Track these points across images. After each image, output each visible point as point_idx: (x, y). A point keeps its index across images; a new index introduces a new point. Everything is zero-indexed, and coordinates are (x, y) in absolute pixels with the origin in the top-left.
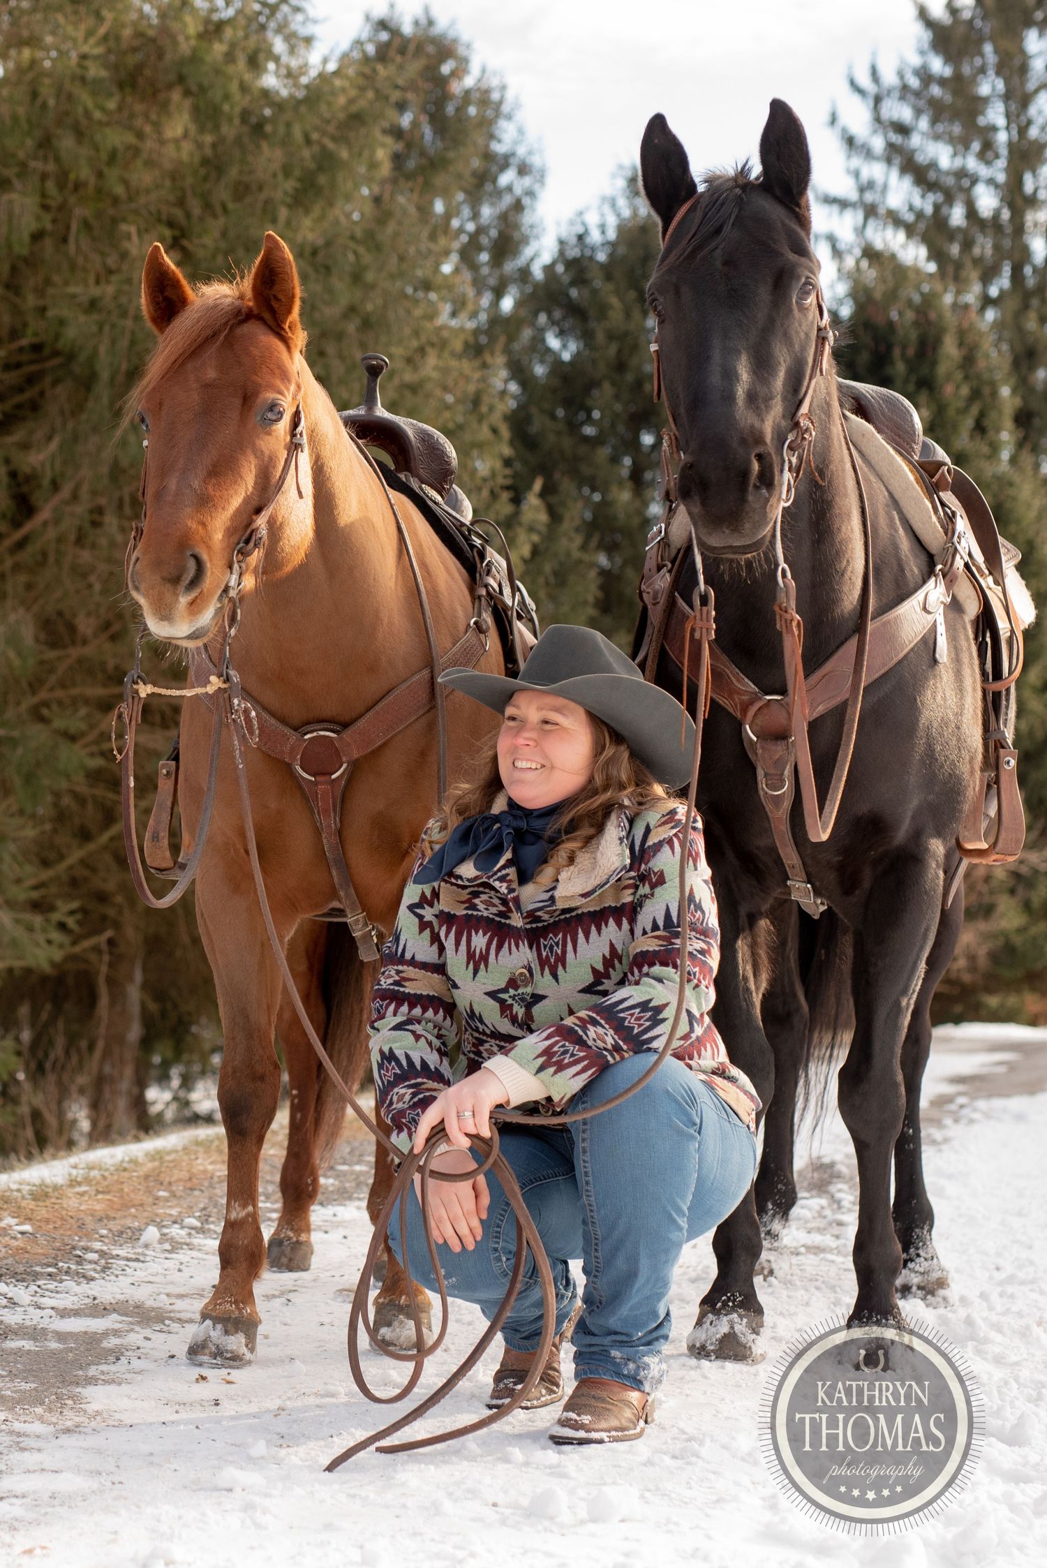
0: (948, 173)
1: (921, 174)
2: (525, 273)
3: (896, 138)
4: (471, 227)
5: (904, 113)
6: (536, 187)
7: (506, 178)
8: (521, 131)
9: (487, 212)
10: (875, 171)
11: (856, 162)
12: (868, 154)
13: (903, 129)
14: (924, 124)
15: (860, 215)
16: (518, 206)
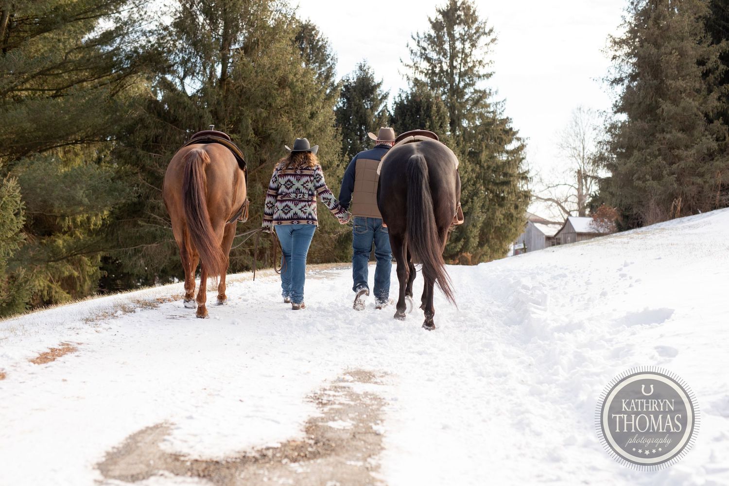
0: (435, 60)
1: (428, 60)
2: (332, 84)
3: (423, 52)
4: (319, 72)
5: (425, 45)
6: (335, 63)
7: (329, 60)
8: (332, 49)
9: (323, 69)
10: (417, 59)
11: (413, 57)
12: (416, 54)
13: (425, 49)
14: (430, 47)
15: (414, 69)
16: (331, 68)
